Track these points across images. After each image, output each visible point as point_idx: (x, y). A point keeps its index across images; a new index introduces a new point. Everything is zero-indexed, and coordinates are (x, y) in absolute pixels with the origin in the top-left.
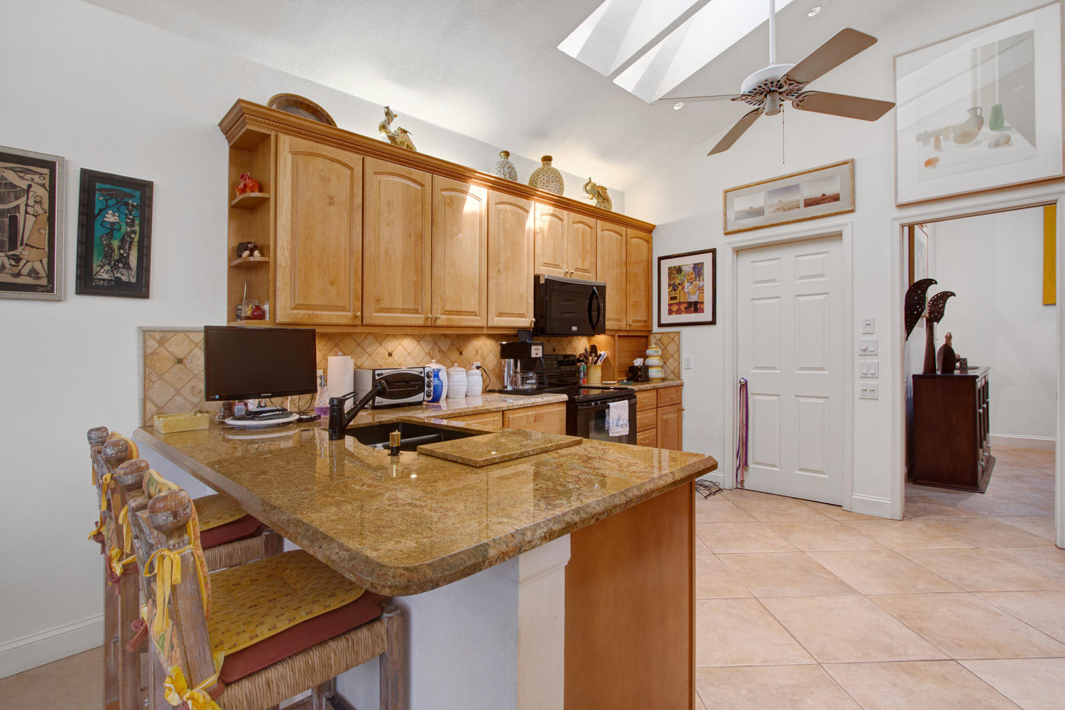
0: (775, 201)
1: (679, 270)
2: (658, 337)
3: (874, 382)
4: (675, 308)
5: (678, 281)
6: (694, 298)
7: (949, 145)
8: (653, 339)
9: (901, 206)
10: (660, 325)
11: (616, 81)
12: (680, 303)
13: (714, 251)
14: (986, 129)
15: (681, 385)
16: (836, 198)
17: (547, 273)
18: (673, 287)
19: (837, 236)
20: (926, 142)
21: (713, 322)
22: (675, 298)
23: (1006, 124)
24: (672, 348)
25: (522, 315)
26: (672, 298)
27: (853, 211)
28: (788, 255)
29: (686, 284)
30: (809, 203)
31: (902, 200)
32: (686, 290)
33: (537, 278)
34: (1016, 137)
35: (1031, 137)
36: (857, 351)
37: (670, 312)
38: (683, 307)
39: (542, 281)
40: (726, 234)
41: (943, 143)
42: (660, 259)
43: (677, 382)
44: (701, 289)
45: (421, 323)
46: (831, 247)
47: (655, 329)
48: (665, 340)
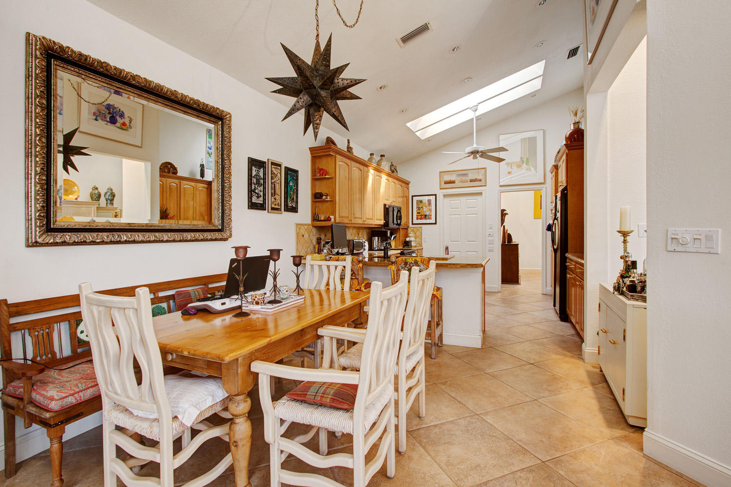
0: (459, 178)
1: (421, 202)
2: (412, 229)
3: (493, 246)
4: (419, 217)
5: (420, 206)
6: (427, 213)
7: (514, 167)
8: (409, 230)
9: (501, 186)
10: (413, 224)
11: (416, 133)
12: (421, 215)
13: (436, 195)
14: (524, 165)
15: (422, 249)
16: (480, 180)
17: (388, 203)
18: (419, 208)
19: (481, 194)
20: (508, 166)
21: (436, 223)
22: (420, 213)
23: (530, 164)
24: (418, 234)
25: (381, 220)
26: (418, 213)
27: (486, 186)
28: (463, 199)
29: (424, 208)
30: (471, 181)
31: (501, 184)
32: (424, 210)
33: (385, 205)
34: (532, 169)
35: (536, 169)
36: (487, 235)
37: (417, 219)
38: (423, 217)
39: (387, 207)
40: (440, 189)
41: (513, 167)
42: (413, 196)
43: (421, 248)
44: (430, 210)
45: (361, 223)
46: (479, 198)
47: (411, 225)
48: (415, 230)
